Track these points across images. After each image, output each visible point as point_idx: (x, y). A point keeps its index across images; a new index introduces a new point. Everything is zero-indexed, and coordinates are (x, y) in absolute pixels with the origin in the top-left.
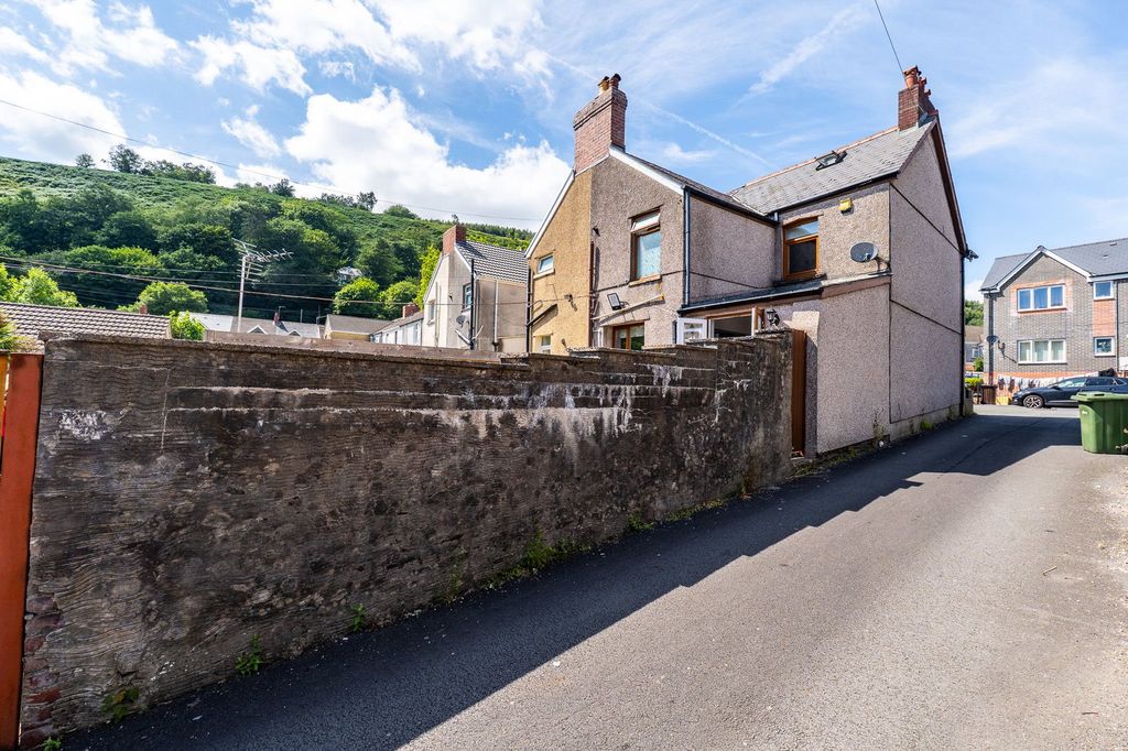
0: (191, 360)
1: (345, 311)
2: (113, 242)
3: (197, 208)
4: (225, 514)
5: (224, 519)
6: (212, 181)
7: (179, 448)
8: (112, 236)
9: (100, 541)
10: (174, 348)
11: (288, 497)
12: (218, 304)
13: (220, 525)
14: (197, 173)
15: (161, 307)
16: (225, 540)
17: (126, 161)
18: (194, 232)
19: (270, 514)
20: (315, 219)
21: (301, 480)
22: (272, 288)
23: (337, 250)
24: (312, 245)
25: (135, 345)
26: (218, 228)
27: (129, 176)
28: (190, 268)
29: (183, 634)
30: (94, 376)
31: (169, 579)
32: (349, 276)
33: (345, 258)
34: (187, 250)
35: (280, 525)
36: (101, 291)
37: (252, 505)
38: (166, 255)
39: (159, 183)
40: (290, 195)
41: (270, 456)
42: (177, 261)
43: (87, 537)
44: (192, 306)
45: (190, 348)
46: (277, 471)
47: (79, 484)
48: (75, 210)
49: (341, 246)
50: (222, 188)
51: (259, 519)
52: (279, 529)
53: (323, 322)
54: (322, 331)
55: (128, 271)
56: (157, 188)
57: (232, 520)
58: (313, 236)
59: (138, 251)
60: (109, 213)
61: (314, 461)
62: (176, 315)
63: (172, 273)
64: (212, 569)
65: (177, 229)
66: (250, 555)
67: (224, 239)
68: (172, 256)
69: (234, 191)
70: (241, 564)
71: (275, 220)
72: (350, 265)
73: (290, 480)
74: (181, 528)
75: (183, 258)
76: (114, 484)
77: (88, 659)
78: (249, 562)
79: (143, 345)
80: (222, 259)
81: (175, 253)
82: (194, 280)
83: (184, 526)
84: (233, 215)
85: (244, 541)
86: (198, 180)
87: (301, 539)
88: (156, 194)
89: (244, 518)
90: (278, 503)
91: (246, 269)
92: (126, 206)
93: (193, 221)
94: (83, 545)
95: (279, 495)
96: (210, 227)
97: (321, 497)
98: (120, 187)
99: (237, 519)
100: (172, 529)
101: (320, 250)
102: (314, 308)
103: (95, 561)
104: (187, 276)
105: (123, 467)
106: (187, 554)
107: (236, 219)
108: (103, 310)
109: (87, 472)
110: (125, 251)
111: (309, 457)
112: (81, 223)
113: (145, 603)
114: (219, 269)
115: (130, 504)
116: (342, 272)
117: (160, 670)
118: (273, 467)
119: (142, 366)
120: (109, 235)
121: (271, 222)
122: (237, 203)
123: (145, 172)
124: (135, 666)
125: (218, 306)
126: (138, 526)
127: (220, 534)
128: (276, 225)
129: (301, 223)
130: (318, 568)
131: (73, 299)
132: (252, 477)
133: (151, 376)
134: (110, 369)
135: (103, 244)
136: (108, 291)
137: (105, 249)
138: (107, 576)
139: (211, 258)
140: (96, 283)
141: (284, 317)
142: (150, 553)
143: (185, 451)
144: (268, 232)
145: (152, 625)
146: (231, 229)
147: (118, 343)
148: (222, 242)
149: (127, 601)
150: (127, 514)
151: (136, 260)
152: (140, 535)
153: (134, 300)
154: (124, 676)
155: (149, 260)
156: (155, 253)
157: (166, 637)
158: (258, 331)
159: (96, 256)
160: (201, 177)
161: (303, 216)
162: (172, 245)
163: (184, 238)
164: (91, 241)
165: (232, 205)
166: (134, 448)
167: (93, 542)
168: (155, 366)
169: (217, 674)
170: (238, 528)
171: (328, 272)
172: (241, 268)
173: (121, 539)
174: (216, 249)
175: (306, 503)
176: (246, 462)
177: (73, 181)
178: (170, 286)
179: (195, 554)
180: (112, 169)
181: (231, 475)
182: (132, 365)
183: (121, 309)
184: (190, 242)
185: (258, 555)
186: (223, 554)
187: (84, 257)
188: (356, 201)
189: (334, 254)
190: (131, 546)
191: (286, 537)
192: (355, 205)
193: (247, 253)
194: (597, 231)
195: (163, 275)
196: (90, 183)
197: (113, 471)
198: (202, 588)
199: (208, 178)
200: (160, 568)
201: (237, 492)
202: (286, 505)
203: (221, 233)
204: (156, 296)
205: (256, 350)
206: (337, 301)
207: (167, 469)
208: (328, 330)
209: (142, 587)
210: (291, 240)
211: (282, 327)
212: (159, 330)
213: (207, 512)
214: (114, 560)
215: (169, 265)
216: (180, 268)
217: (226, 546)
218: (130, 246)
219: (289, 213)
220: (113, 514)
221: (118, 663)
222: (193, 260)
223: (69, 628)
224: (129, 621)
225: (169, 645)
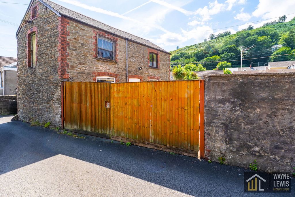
0: (233, 79)
1: (275, 60)
2: (211, 55)
3: (227, 42)
4: (244, 121)
5: (244, 123)
6: (230, 34)
7: (231, 101)
8: (211, 54)
10: (228, 76)
11: (264, 120)
12: (235, 64)
13: (242, 124)
14: (227, 33)
15: (221, 68)
16: (244, 129)
18: (227, 48)
19: (258, 125)
20: (261, 33)
21: (268, 116)
22: (248, 58)
23: (271, 40)
24: (261, 41)
25: (220, 76)
26: (233, 45)
27: (213, 40)
28: (227, 57)
29: (235, 150)
30: (213, 84)
31: (230, 135)
32: (276, 48)
33: (274, 42)
34: (226, 53)
36: (209, 66)
37: (252, 121)
39: (219, 39)
40: (252, 29)
41: (257, 107)
44: (228, 67)
45: (232, 76)
46: (260, 112)
47: (212, 107)
48: (204, 51)
49: (272, 39)
50: (233, 35)
51: (254, 125)
53: (267, 65)
54: (267, 68)
55: (214, 61)
56: (218, 41)
57: (246, 123)
58: (260, 38)
59: (216, 56)
60: (210, 49)
61: (273, 111)
62: (224, 69)
63: (223, 59)
64: (241, 136)
65: (223, 49)
67: (234, 48)
68: (222, 55)
69: (236, 34)
71: (248, 38)
72: (277, 44)
74: (232, 122)
75: (225, 55)
76: (218, 108)
77: (215, 146)
79: (222, 76)
80: (234, 53)
81: (223, 55)
82: (228, 60)
83: (234, 122)
84: (236, 40)
85: (250, 131)
89: (250, 124)
90: (261, 122)
91: (242, 53)
92: (213, 47)
93: (226, 46)
96: (230, 46)
98: (211, 43)
101: (264, 42)
102: (263, 61)
103: (215, 125)
104: (226, 59)
105: (219, 105)
106: (235, 130)
107: (237, 42)
108: (210, 70)
109: (213, 105)
110: (213, 57)
111: (271, 109)
112: (206, 53)
113: (226, 138)
114: (234, 56)
115: (221, 114)
116: (273, 47)
117: (230, 157)
118: (258, 110)
119: (222, 81)
120: (210, 54)
121: (247, 39)
122: (237, 37)
123: (216, 38)
126: (223, 119)
127: (243, 127)
128: (248, 39)
129: (257, 36)
130: (277, 147)
131: (205, 69)
132: (251, 113)
133: (224, 83)
134: (216, 82)
135: (209, 56)
136: (211, 66)
137: (210, 57)
138: (218, 129)
139: (231, 54)
140: (209, 65)
141: (253, 66)
143: (233, 103)
144: (246, 42)
145: (227, 144)
146: (236, 44)
147: (217, 76)
148: (234, 49)
149: (222, 136)
150: (221, 116)
151: (215, 58)
152: (224, 122)
153: (216, 67)
154: (222, 154)
155: (218, 57)
156: (219, 56)
157: (231, 149)
158: (245, 70)
159: (209, 59)
160: (227, 34)
161: (257, 34)
162: (222, 53)
163: (225, 50)
164: (207, 56)
165: (235, 38)
166: (222, 101)
167: (215, 121)
168: (225, 81)
169: (244, 165)
170: (248, 126)
171: (267, 48)
172: (241, 53)
173: (220, 121)
174: (232, 51)
175: (271, 124)
176: (249, 108)
177: (204, 45)
178: (223, 63)
179: (237, 130)
180: (210, 40)
181: (245, 111)
182: (220, 81)
183: (213, 70)
184: (226, 51)
186: (244, 132)
187: (206, 60)
188: (277, 21)
189: (270, 42)
190: (222, 124)
191: (263, 133)
192: (277, 23)
193: (242, 49)
195: (221, 60)
196: (206, 44)
197: (217, 106)
198: (238, 140)
199: (229, 33)
200: (228, 131)
201: (247, 116)
203: (233, 46)
204: (220, 66)
205: (251, 75)
206: (272, 57)
207: (229, 107)
208: (269, 67)
209: (225, 134)
210: (254, 42)
211: (253, 69)
212: (222, 73)
213: (239, 120)
214: (219, 126)
215: (222, 58)
218: (214, 55)
219: (252, 34)
220: (218, 115)
221: (221, 150)
222: (227, 55)
223: (211, 138)
224: (222, 141)
225: (232, 151)
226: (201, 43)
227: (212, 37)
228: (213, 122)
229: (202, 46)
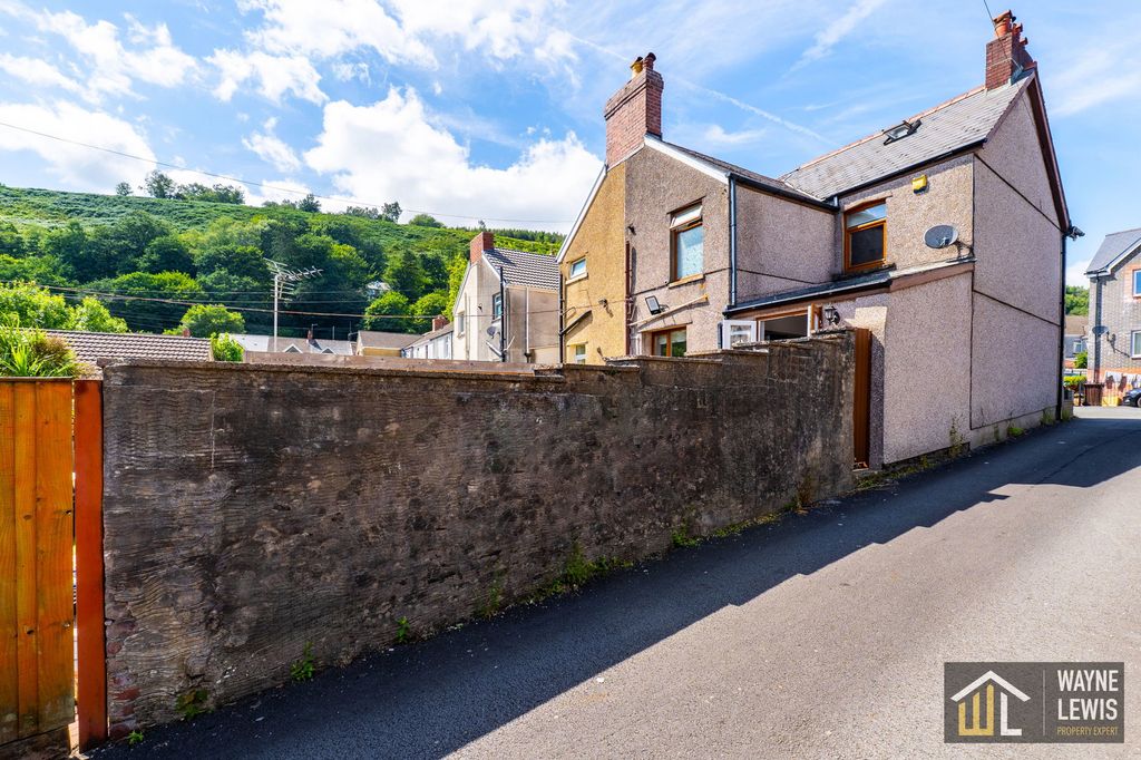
0: (234, 382)
1: (375, 327)
2: (155, 268)
3: (229, 230)
4: (273, 530)
5: (273, 534)
6: (241, 201)
7: (228, 466)
8: (153, 262)
9: (163, 555)
10: (218, 370)
11: (331, 512)
12: (256, 325)
13: (269, 539)
14: (226, 194)
15: (202, 330)
16: (275, 554)
17: (161, 186)
18: (228, 253)
19: (315, 530)
20: (342, 232)
21: (342, 496)
22: (304, 307)
23: (365, 264)
24: (340, 261)
25: (182, 369)
26: (250, 249)
27: (165, 201)
28: (226, 290)
29: (242, 641)
30: (148, 399)
31: (227, 590)
32: (377, 291)
33: (372, 273)
34: (223, 272)
35: (325, 540)
36: (147, 316)
37: (297, 521)
38: (203, 278)
39: (192, 207)
40: (316, 210)
41: (312, 474)
42: (214, 283)
43: (152, 551)
44: (230, 327)
45: (231, 370)
46: (320, 488)
47: (142, 501)
48: (119, 238)
49: (368, 260)
50: (251, 208)
51: (305, 534)
52: (323, 544)
53: (354, 338)
54: (354, 348)
55: (170, 296)
56: (191, 212)
57: (280, 535)
58: (340, 251)
59: (176, 275)
60: (149, 239)
61: (353, 478)
62: (217, 337)
63: (211, 296)
64: (265, 582)
65: (212, 251)
66: (299, 568)
67: (256, 259)
68: (209, 279)
69: (262, 210)
70: (290, 577)
71: (303, 237)
72: (378, 279)
73: (332, 497)
74: (233, 543)
75: (219, 280)
76: (172, 501)
77: (161, 662)
78: (298, 575)
79: (189, 368)
80: (255, 279)
81: (212, 276)
82: (232, 301)
83: (238, 541)
84: (263, 234)
85: (292, 556)
86: (229, 201)
87: (344, 554)
88: (190, 218)
89: (291, 534)
90: (322, 519)
91: (279, 289)
92: (164, 233)
93: (226, 243)
94: (149, 558)
95: (322, 512)
96: (242, 248)
97: (362, 514)
98: (157, 213)
99: (285, 534)
100: (226, 543)
101: (348, 265)
102: (343, 326)
103: (161, 573)
104: (224, 298)
105: (180, 485)
106: (242, 567)
107: (266, 238)
108: (150, 334)
109: (148, 490)
110: (166, 276)
111: (349, 474)
112: (125, 251)
113: (208, 612)
114: (254, 289)
115: (187, 520)
116: (370, 286)
117: (225, 674)
118: (315, 484)
119: (190, 389)
120: (150, 260)
121: (299, 240)
122: (266, 222)
123: (178, 196)
124: (202, 670)
125: (255, 326)
126: (196, 541)
127: (270, 548)
128: (304, 242)
129: (329, 238)
130: (363, 581)
131: (123, 326)
132: (296, 494)
133: (199, 398)
134: (161, 392)
135: (145, 270)
136: (153, 316)
137: (147, 274)
138: (172, 586)
139: (245, 279)
140: (143, 309)
141: (319, 335)
142: (208, 565)
143: (234, 469)
144: (296, 250)
145: (214, 632)
146: (262, 248)
147: (166, 367)
148: (254, 262)
149: (191, 610)
150: (186, 529)
151: (176, 284)
152: (199, 549)
153: (177, 324)
154: (193, 678)
155: (190, 284)
156: (193, 276)
157: (227, 644)
158: (293, 350)
159: (140, 282)
160: (228, 198)
161: (330, 232)
162: (209, 267)
163: (219, 260)
164: (134, 268)
165: (262, 224)
166: (188, 468)
167: (158, 556)
168: (201, 388)
169: (274, 678)
170: (286, 543)
171: (356, 286)
172: (273, 288)
173: (182, 552)
174: (248, 270)
175: (348, 520)
176: (290, 479)
177: (115, 209)
178: (210, 309)
179: (249, 568)
180: (149, 195)
181: (276, 492)
182: (180, 387)
183: (167, 333)
184: (225, 264)
185: (306, 568)
186: (273, 567)
187: (130, 283)
188: (380, 212)
189: (362, 269)
190: (191, 560)
191: (330, 552)
192: (380, 217)
193: (278, 272)
194: (633, 230)
195: (202, 297)
196: (130, 211)
197: (170, 490)
198: (255, 599)
199: (237, 198)
200: (218, 580)
201: (283, 508)
202: (329, 520)
203: (253, 253)
204: (197, 320)
205: (294, 370)
206: (368, 317)
207: (219, 487)
208: (360, 346)
209: (203, 597)
210: (318, 257)
211: (316, 345)
212: (202, 352)
213: (257, 527)
214: (177, 573)
215: (207, 289)
216: (217, 290)
217: (276, 560)
218: (170, 271)
219: (315, 229)
220: (174, 530)
221: (187, 666)
222: (229, 282)
223: (143, 634)
224: (193, 628)
225: (231, 651)
226: (96, 197)
228: (153, 564)
229: (106, 211)
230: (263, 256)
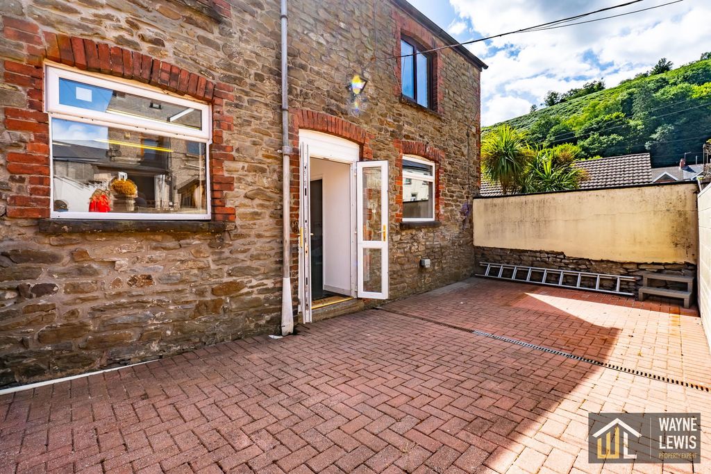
3: (597, 108)
6: (603, 88)
14: (592, 88)
18: (598, 123)
20: (700, 75)
24: (702, 98)
26: (615, 114)
27: (555, 107)
28: (598, 147)
34: (595, 136)
38: (582, 143)
39: (570, 104)
40: (668, 69)
42: (590, 145)
48: (533, 134)
50: (611, 89)
56: (570, 107)
60: (549, 130)
65: (587, 125)
67: (621, 120)
68: (586, 143)
69: (620, 87)
71: (662, 91)
75: (593, 142)
80: (620, 135)
81: (588, 140)
84: (623, 101)
86: (594, 91)
88: (570, 111)
92: (557, 123)
93: (596, 117)
96: (608, 116)
98: (551, 114)
107: (627, 106)
114: (619, 141)
120: (550, 141)
121: (658, 94)
122: (625, 93)
123: (563, 101)
128: (663, 94)
129: (686, 85)
139: (612, 136)
144: (656, 102)
146: (624, 112)
148: (619, 122)
155: (573, 149)
156: (575, 144)
160: (595, 89)
161: (686, 79)
162: (585, 136)
163: (592, 129)
165: (620, 96)
174: (614, 130)
177: (529, 121)
180: (546, 107)
184: (596, 130)
195: (582, 155)
196: (537, 118)
199: (600, 87)
203: (617, 117)
211: (690, 170)
215: (584, 149)
216: (592, 149)
219: (672, 82)
222: (600, 142)
226: (521, 117)
227: (552, 100)
229: (525, 123)
230: (626, 116)
